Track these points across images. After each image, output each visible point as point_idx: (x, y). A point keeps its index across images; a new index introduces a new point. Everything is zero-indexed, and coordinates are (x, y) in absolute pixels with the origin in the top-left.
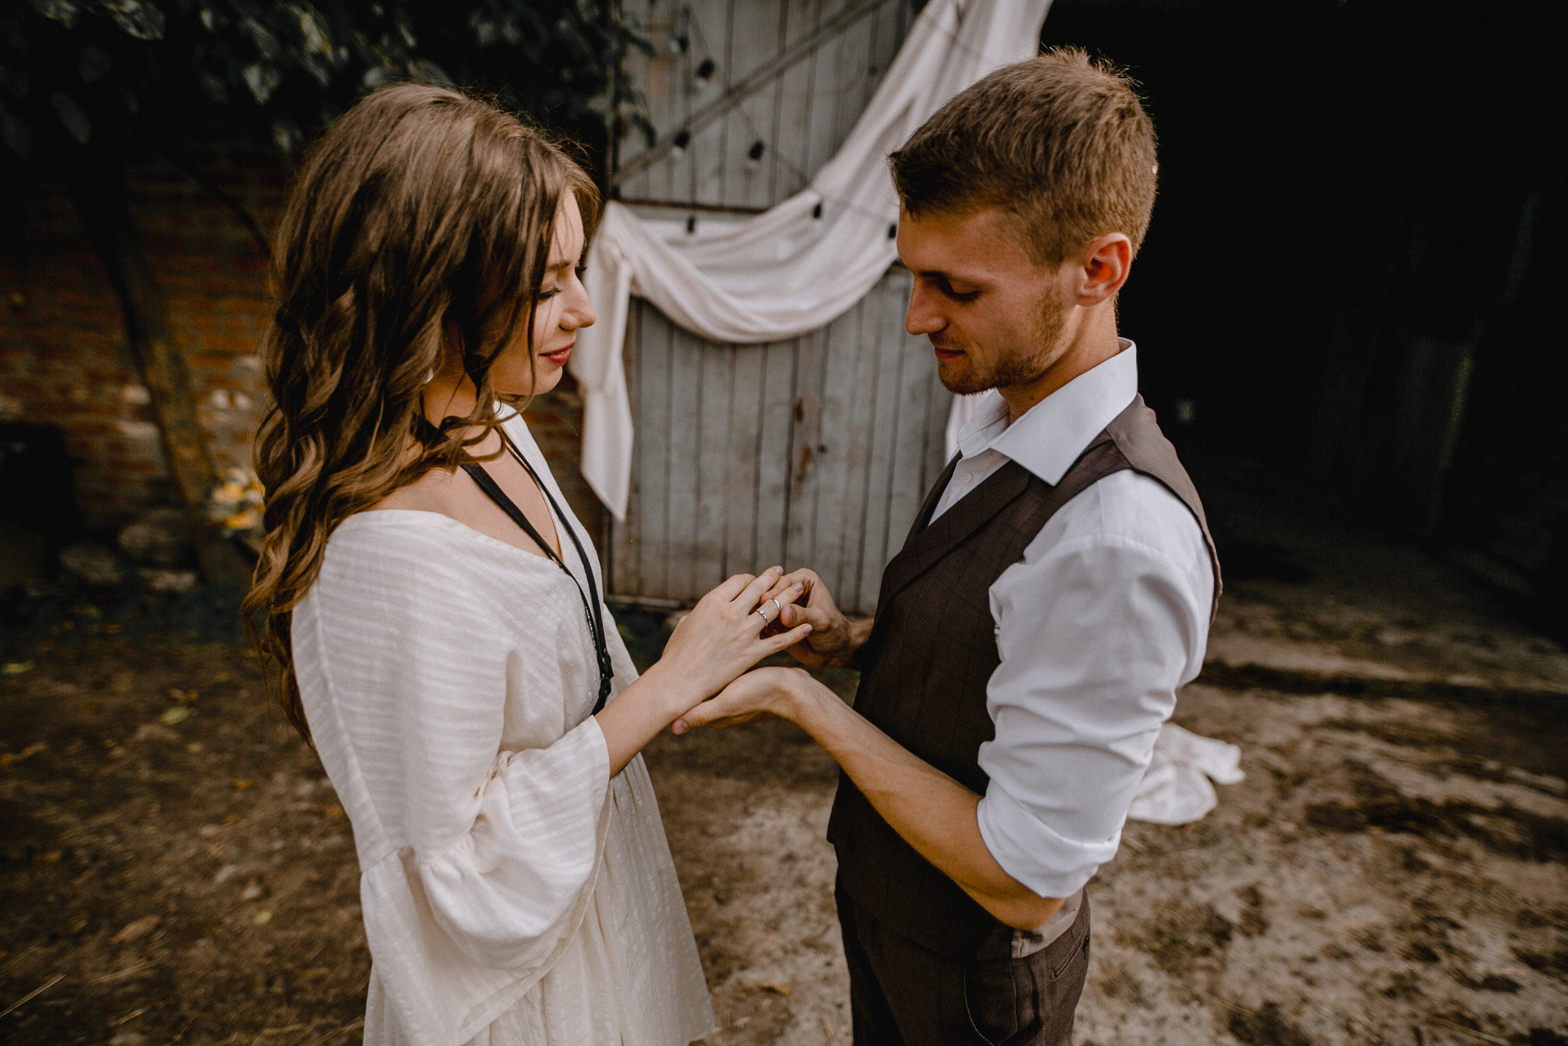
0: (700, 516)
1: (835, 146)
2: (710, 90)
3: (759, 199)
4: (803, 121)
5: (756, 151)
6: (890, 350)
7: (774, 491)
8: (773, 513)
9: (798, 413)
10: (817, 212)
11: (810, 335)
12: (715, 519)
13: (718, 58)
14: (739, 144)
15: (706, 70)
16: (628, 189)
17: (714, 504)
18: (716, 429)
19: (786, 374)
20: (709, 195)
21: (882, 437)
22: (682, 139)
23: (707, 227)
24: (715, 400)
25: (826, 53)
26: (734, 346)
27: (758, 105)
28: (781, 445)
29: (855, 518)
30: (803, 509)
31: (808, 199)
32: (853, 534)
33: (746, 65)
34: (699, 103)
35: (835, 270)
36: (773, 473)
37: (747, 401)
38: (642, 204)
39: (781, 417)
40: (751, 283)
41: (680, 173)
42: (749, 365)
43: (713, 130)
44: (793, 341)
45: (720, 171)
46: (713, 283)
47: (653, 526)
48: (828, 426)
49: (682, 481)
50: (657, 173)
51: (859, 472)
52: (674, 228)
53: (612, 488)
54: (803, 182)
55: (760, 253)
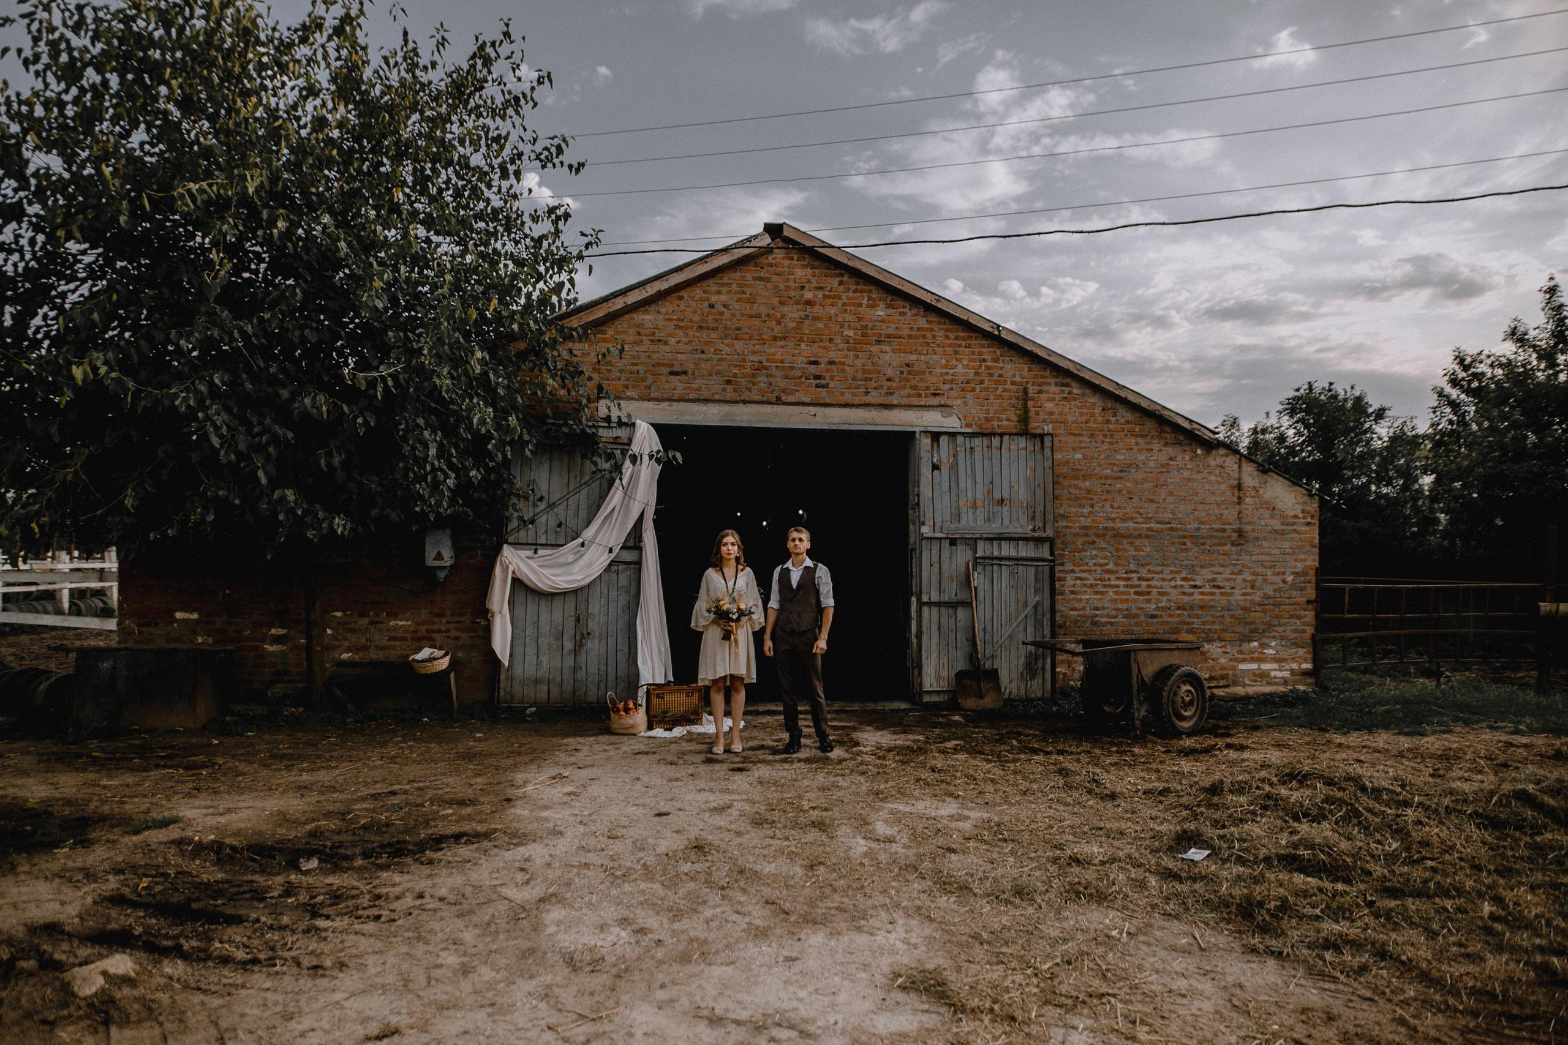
0: (538, 665)
1: (588, 523)
2: (542, 506)
3: (562, 542)
4: (576, 515)
5: (560, 525)
6: (613, 593)
7: (570, 652)
8: (569, 662)
9: (578, 620)
10: (583, 545)
11: (582, 589)
12: (545, 665)
13: (545, 495)
14: (553, 522)
15: (541, 499)
16: (511, 539)
17: (545, 659)
18: (545, 627)
19: (573, 604)
20: (542, 540)
21: (612, 627)
22: (532, 522)
23: (541, 552)
24: (545, 617)
25: (584, 492)
26: (553, 595)
27: (560, 510)
28: (572, 633)
29: (603, 661)
30: (582, 659)
31: (580, 540)
32: (603, 668)
33: (555, 497)
34: (538, 510)
35: (590, 565)
36: (568, 645)
37: (557, 616)
38: (517, 544)
39: (571, 622)
40: (559, 571)
41: (531, 533)
42: (558, 603)
43: (544, 518)
44: (575, 592)
45: (546, 532)
46: (544, 571)
47: (518, 671)
48: (590, 625)
49: (531, 651)
50: (522, 533)
51: (604, 641)
52: (530, 553)
53: (503, 653)
54: (577, 535)
55: (562, 560)
